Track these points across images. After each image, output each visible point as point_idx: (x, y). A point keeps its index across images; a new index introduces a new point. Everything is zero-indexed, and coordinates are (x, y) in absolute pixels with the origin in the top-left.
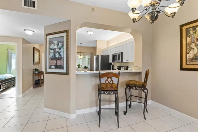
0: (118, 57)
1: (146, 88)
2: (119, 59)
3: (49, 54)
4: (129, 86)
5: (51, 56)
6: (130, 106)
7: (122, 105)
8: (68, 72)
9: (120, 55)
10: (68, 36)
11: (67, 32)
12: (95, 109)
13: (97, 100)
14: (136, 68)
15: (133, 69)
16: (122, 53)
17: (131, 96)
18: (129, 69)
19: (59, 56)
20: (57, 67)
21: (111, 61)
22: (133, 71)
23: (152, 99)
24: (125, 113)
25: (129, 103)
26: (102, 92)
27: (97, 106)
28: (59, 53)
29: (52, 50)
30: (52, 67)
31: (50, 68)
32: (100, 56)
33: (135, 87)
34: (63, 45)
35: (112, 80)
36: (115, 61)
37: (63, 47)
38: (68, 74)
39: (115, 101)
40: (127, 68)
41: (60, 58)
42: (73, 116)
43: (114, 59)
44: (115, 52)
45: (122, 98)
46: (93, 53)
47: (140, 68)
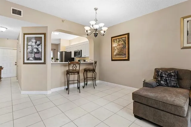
0: (78, 53)
1: (95, 72)
2: (79, 55)
3: (27, 49)
4: (86, 71)
5: (29, 50)
6: (86, 84)
7: (82, 84)
8: (45, 62)
9: (80, 52)
10: (45, 37)
11: (45, 34)
12: (63, 88)
13: (65, 81)
14: (90, 61)
15: (88, 61)
16: (81, 50)
17: (87, 78)
18: (86, 61)
19: (37, 50)
20: (35, 59)
21: (73, 56)
22: (88, 62)
23: (100, 79)
24: (83, 87)
25: (86, 83)
26: (70, 74)
27: (65, 86)
28: (37, 49)
29: (30, 46)
30: (30, 59)
31: (28, 59)
32: (64, 52)
33: (89, 71)
34: (41, 43)
35: (76, 66)
36: (76, 56)
37: (41, 45)
38: (45, 64)
39: (78, 80)
40: (85, 61)
41: (38, 52)
42: (49, 92)
43: (75, 55)
44: (76, 50)
45: (81, 80)
46: (55, 50)
47: (92, 61)
